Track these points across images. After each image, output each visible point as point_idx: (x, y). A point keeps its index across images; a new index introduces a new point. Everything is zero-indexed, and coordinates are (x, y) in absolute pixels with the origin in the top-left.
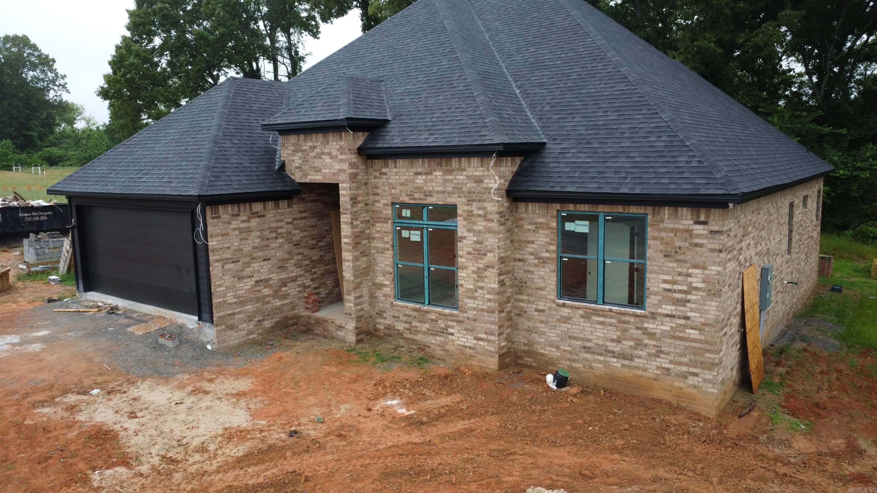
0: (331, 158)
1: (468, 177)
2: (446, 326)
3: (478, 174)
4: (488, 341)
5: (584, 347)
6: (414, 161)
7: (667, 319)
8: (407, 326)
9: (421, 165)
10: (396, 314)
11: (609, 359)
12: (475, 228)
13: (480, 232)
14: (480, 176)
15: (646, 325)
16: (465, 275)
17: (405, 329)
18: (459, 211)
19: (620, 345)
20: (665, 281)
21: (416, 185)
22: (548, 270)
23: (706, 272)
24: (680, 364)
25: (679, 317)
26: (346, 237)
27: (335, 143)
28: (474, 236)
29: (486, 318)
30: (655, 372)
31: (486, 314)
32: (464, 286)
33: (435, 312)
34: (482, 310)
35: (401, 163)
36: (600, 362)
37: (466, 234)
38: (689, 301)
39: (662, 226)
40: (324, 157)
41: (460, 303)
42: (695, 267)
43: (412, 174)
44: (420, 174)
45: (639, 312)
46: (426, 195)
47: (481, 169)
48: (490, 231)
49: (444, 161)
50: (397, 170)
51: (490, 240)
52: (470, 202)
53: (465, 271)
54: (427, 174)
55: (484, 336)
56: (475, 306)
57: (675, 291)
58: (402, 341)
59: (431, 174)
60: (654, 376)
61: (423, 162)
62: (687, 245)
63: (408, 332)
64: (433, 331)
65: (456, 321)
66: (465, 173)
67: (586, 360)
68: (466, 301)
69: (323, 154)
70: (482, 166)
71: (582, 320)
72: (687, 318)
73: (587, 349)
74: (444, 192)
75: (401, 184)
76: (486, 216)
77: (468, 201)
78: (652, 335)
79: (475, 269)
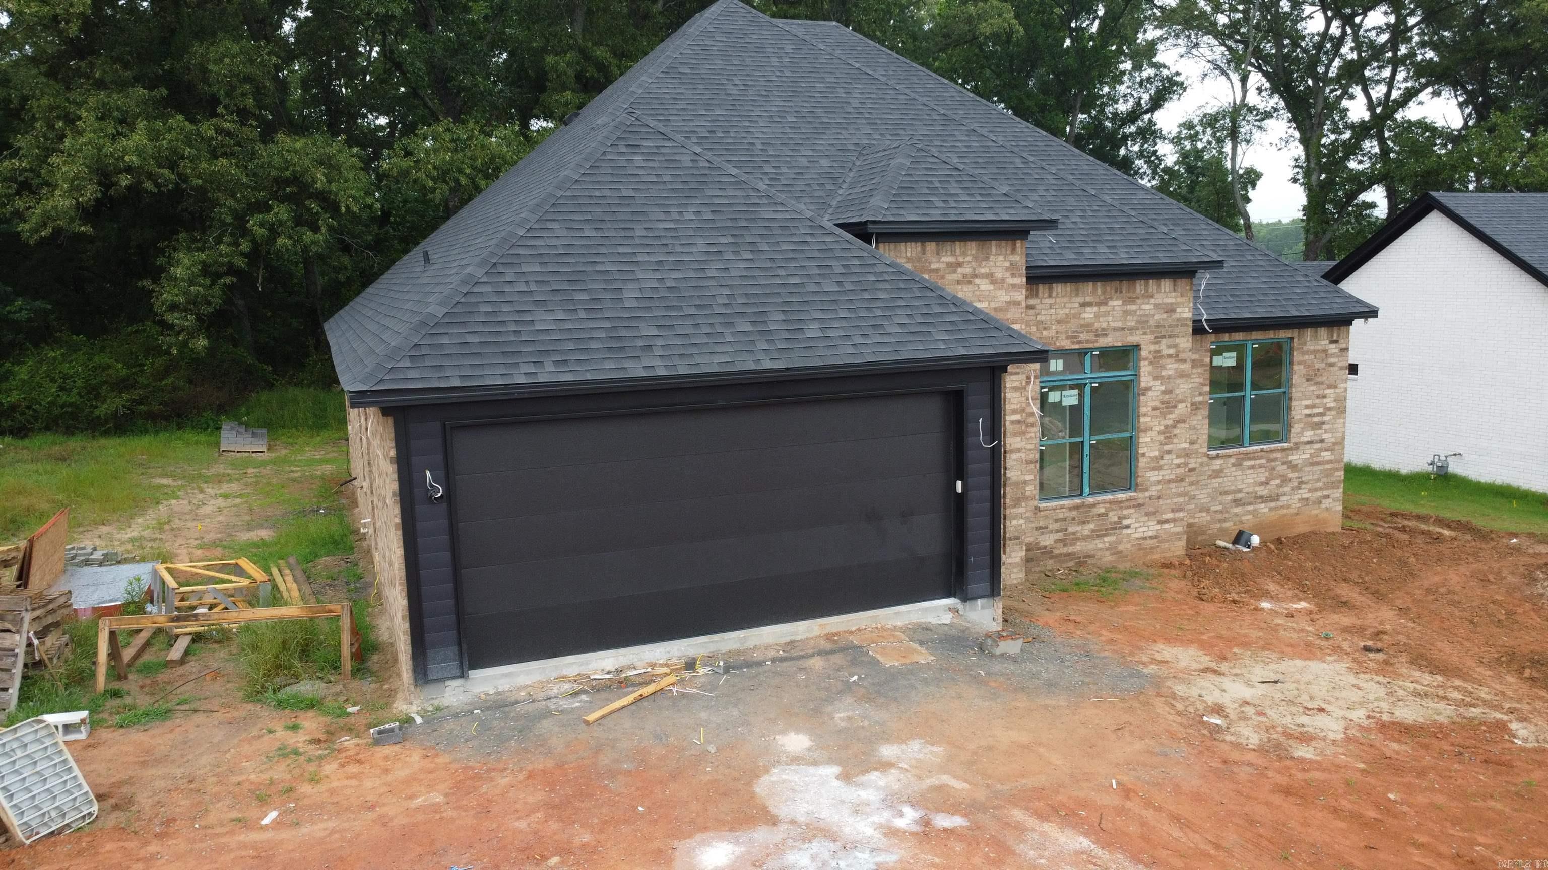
1: (1157, 306)
3: (1169, 300)
4: (1174, 520)
5: (1235, 501)
7: (1308, 446)
9: (1090, 291)
11: (1257, 506)
12: (1163, 373)
13: (1169, 377)
14: (1172, 304)
15: (1291, 458)
16: (1148, 439)
18: (1144, 353)
19: (1268, 487)
20: (1307, 407)
21: (1082, 322)
22: (1200, 418)
23: (1337, 390)
24: (1316, 490)
25: (1317, 442)
28: (1162, 384)
29: (1173, 491)
30: (1297, 506)
31: (1173, 485)
32: (1147, 454)
34: (1169, 481)
36: (1249, 512)
37: (1151, 383)
38: (1323, 423)
39: (1305, 348)
41: (1139, 480)
42: (1329, 387)
43: (1077, 305)
44: (1090, 304)
45: (1285, 445)
46: (1097, 336)
47: (1174, 294)
49: (1125, 284)
50: (1052, 301)
51: (1182, 386)
52: (1158, 339)
53: (1149, 434)
54: (1099, 304)
55: (1170, 516)
56: (1160, 478)
57: (1315, 415)
59: (1106, 304)
60: (1295, 511)
61: (1095, 289)
62: (1323, 365)
63: (1062, 544)
64: (1101, 530)
65: (1134, 506)
66: (1152, 301)
67: (1236, 515)
68: (1148, 474)
69: (976, 276)
70: (1174, 291)
71: (1234, 469)
72: (1322, 441)
73: (1237, 502)
74: (1123, 329)
75: (1059, 322)
76: (1177, 356)
77: (1156, 338)
78: (1293, 467)
79: (1162, 428)
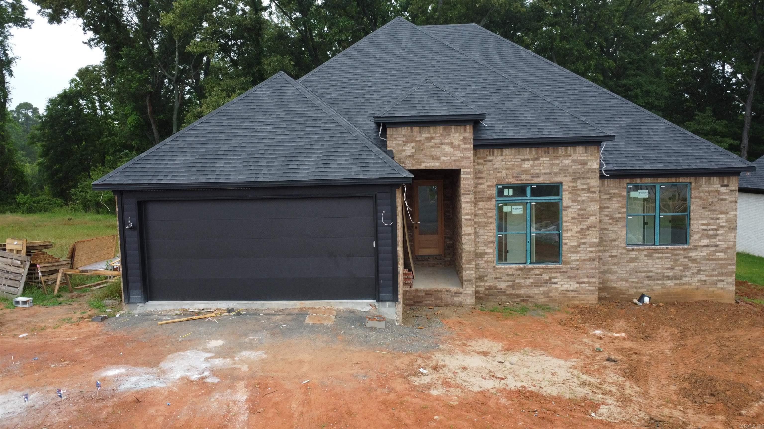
0: (452, 147)
1: (573, 161)
2: (550, 278)
3: (582, 158)
4: (589, 283)
5: (647, 277)
6: (521, 150)
7: (704, 248)
8: (510, 284)
9: (527, 152)
10: (498, 276)
11: (665, 282)
12: (579, 199)
13: (583, 201)
14: (584, 160)
15: (691, 254)
16: (570, 235)
17: (507, 286)
18: (565, 187)
19: (673, 271)
20: (703, 224)
21: (522, 169)
22: (620, 227)
23: (728, 216)
24: (713, 276)
25: (712, 246)
26: (467, 214)
27: (457, 135)
28: (578, 205)
29: (587, 266)
30: (697, 284)
31: (588, 263)
32: (568, 244)
33: (539, 268)
34: (585, 260)
35: (507, 152)
36: (659, 285)
37: (571, 204)
38: (718, 235)
39: (700, 189)
40: (443, 146)
41: (563, 258)
42: (721, 213)
43: (519, 160)
44: (528, 160)
45: (686, 246)
46: (532, 177)
47: (586, 155)
48: (592, 200)
49: (551, 150)
50: (503, 158)
51: (592, 207)
52: (575, 180)
53: (569, 232)
54: (534, 160)
55: (586, 280)
56: (578, 258)
57: (709, 230)
58: (504, 297)
59: (539, 160)
60: (696, 287)
61: (531, 151)
62: (716, 200)
63: (511, 289)
64: (538, 283)
65: (560, 272)
66: (570, 158)
67: (649, 285)
68: (569, 255)
69: (443, 144)
70: (586, 153)
71: (646, 258)
72: (717, 246)
73: (649, 278)
74: (550, 174)
75: (507, 169)
76: (589, 189)
77: (573, 179)
78: (694, 261)
79: (579, 230)
